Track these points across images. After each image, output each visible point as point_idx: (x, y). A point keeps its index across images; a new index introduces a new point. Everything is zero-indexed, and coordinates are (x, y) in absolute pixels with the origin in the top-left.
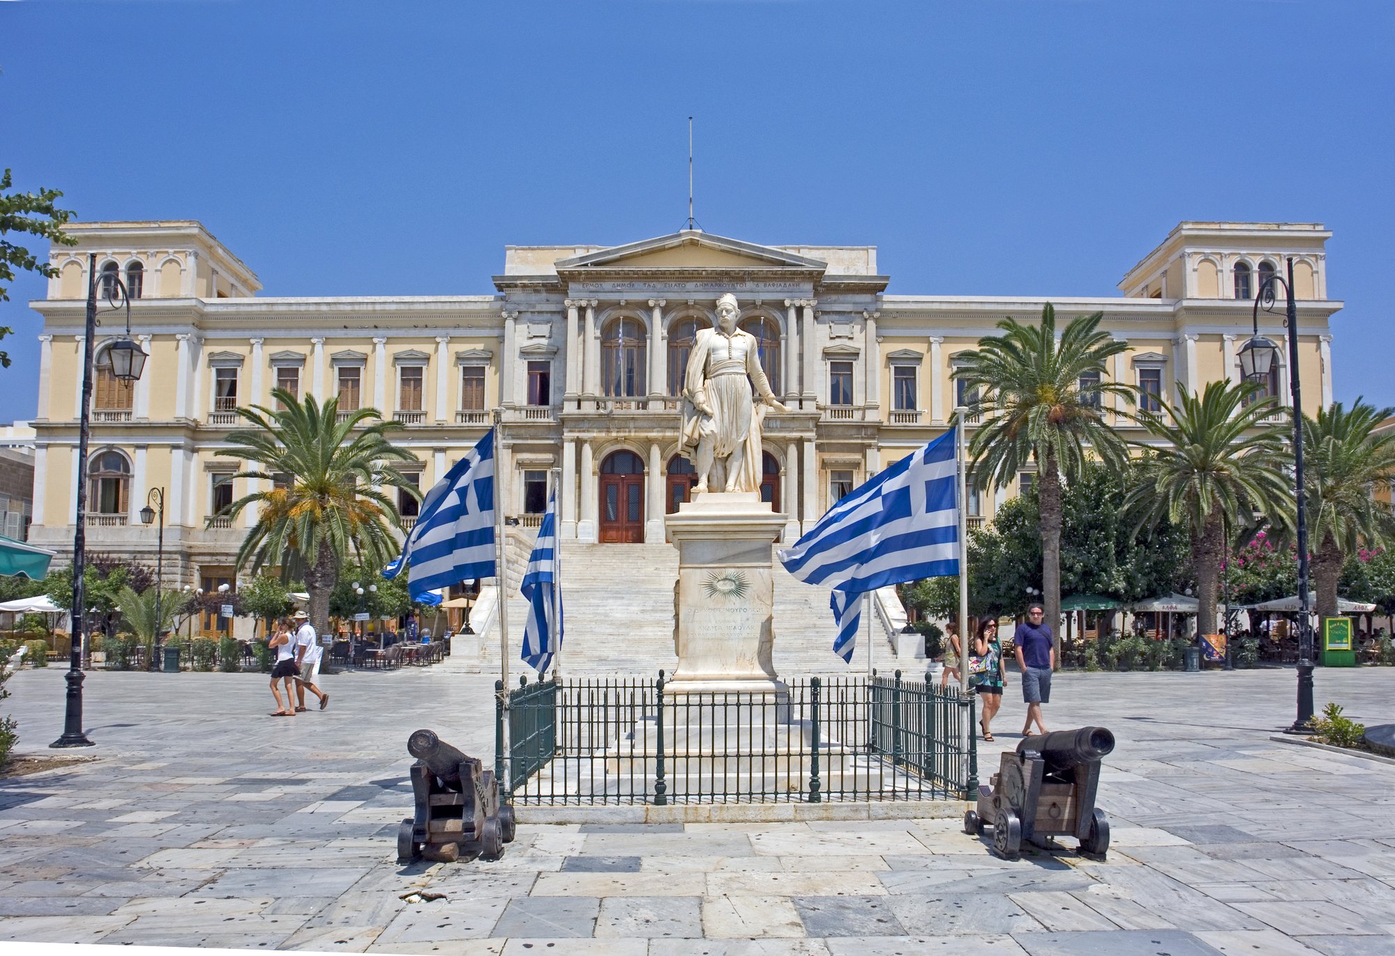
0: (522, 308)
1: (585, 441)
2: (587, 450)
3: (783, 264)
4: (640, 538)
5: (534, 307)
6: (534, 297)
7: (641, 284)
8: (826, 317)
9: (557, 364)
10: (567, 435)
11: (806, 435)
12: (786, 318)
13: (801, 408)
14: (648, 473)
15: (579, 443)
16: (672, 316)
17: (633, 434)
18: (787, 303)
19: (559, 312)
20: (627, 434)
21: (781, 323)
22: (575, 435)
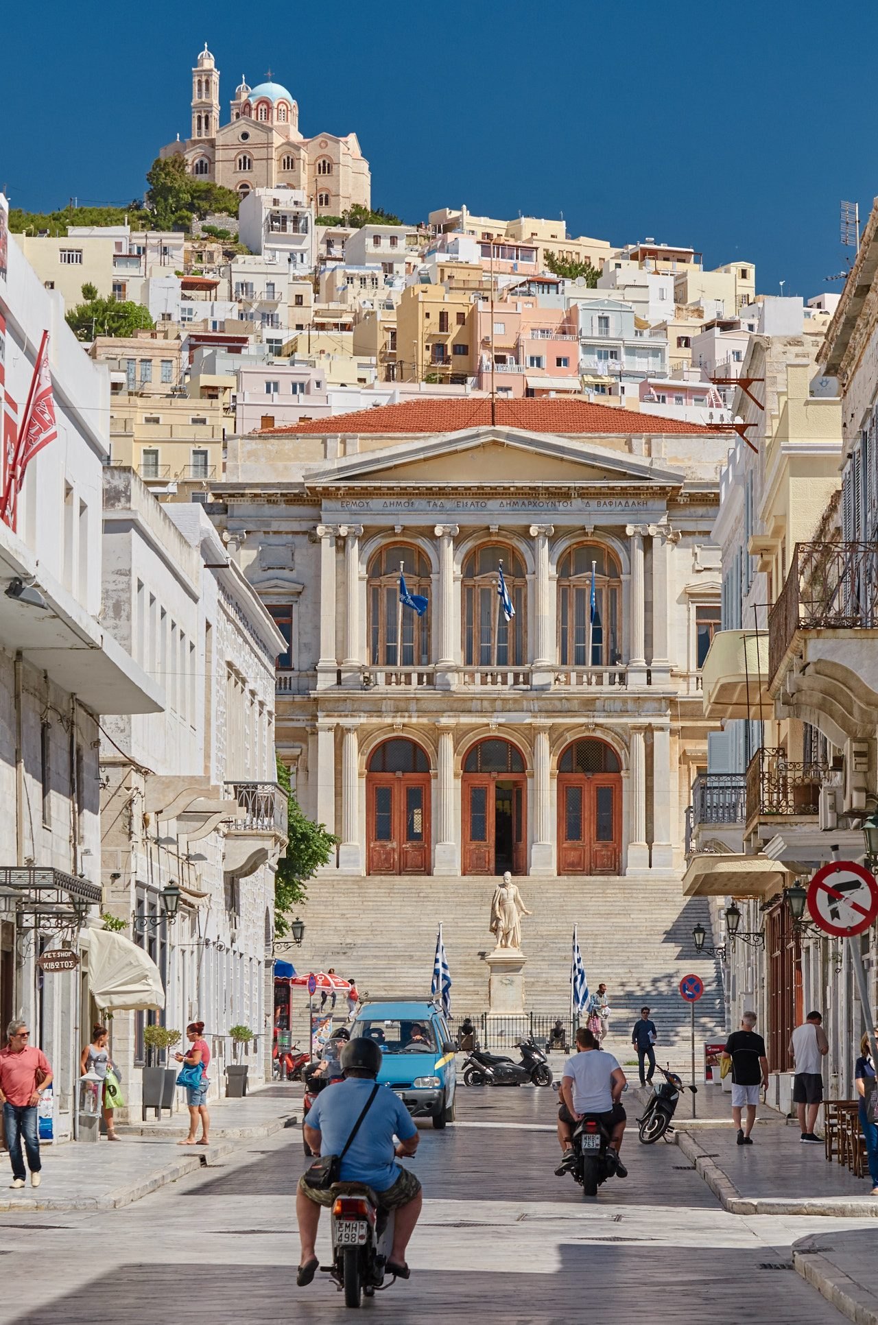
0: (251, 527)
1: (349, 730)
2: (352, 740)
3: (624, 476)
4: (425, 869)
5: (269, 525)
6: (268, 510)
7: (424, 502)
8: (690, 539)
9: (303, 609)
10: (323, 721)
11: (656, 721)
12: (628, 550)
13: (649, 682)
14: (436, 776)
15: (340, 734)
16: (469, 545)
17: (414, 720)
18: (630, 530)
19: (304, 533)
20: (406, 720)
21: (622, 556)
22: (334, 721)
